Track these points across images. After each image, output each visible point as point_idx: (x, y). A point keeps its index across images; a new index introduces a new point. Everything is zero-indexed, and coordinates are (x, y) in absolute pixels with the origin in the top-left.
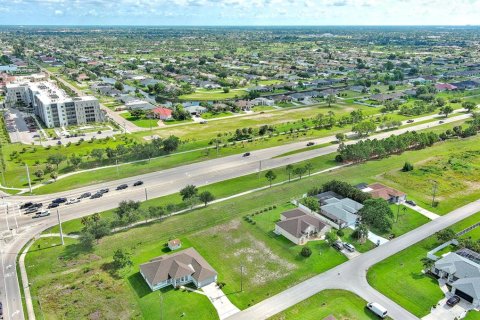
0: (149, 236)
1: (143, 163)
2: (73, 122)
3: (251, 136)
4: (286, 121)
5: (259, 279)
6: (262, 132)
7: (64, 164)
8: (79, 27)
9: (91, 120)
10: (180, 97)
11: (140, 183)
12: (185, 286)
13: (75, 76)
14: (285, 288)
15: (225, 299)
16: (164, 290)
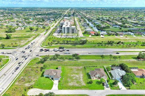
0: (57, 64)
1: (74, 46)
2: (68, 32)
3: (113, 44)
4: (131, 41)
5: (71, 84)
6: (118, 43)
7: (56, 42)
8: (95, 7)
9: (73, 33)
10: (103, 29)
11: (68, 51)
12: (51, 78)
13: (81, 21)
14: (76, 89)
15: (57, 85)
16: (46, 77)
